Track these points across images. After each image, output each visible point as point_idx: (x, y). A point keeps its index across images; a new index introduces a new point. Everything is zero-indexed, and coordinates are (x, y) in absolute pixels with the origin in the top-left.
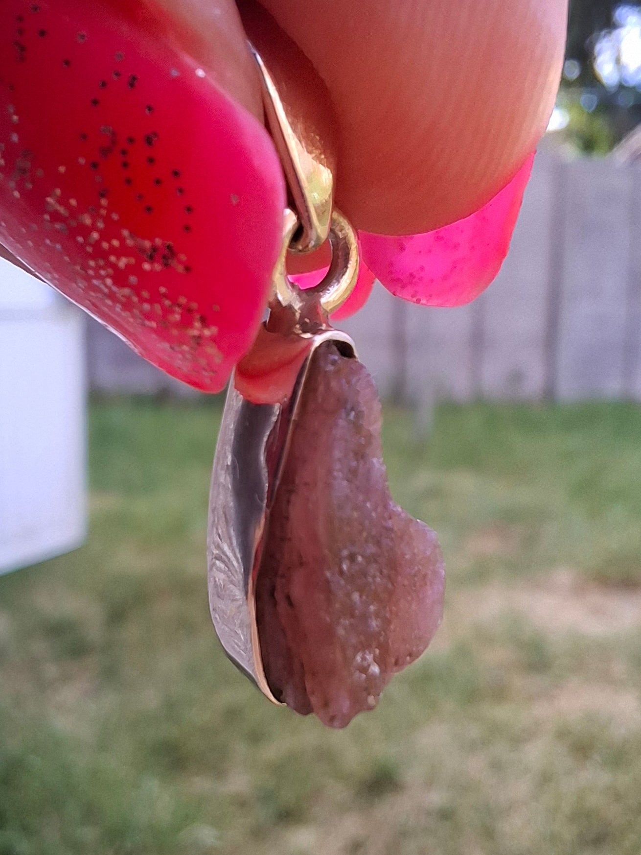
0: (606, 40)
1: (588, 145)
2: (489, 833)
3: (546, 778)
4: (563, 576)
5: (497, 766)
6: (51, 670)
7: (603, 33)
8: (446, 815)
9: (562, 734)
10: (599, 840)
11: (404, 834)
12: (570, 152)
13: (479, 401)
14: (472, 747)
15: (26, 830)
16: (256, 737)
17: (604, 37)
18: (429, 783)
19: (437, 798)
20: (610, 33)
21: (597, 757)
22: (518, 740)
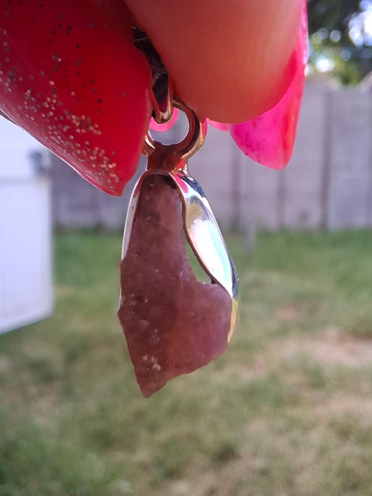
0: (356, 18)
1: (346, 80)
2: (290, 483)
3: (323, 451)
4: (333, 332)
5: (294, 444)
6: (33, 390)
7: (354, 14)
8: (265, 473)
9: (332, 424)
10: (354, 487)
11: (240, 484)
12: (335, 84)
13: (283, 230)
14: (280, 432)
15: (18, 484)
16: (153, 428)
17: (355, 17)
18: (254, 454)
19: (259, 463)
20: (358, 14)
21: (352, 438)
22: (307, 428)
